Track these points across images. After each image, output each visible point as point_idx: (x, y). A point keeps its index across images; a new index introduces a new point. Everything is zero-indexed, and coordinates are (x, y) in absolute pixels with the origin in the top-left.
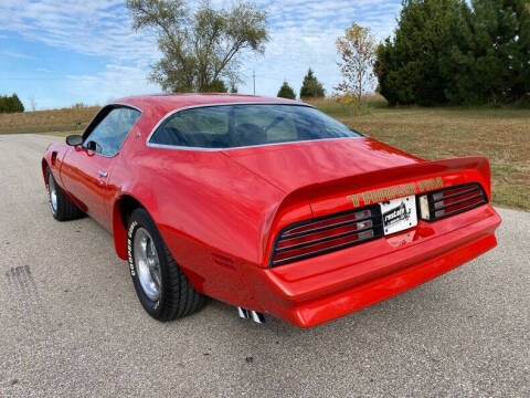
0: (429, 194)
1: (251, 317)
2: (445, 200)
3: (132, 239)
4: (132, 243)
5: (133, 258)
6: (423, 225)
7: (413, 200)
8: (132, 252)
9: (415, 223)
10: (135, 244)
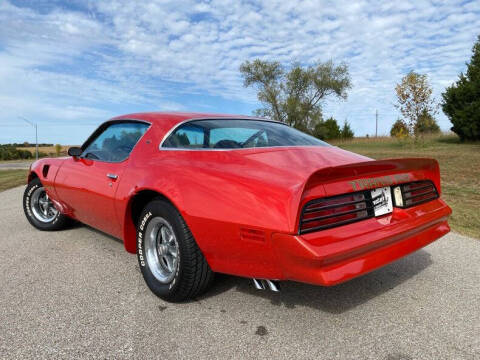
0: (402, 185)
1: (268, 286)
2: (412, 192)
3: (143, 232)
4: (143, 236)
5: (143, 249)
6: (398, 211)
7: (389, 189)
8: (143, 245)
9: (391, 210)
10: (146, 237)
